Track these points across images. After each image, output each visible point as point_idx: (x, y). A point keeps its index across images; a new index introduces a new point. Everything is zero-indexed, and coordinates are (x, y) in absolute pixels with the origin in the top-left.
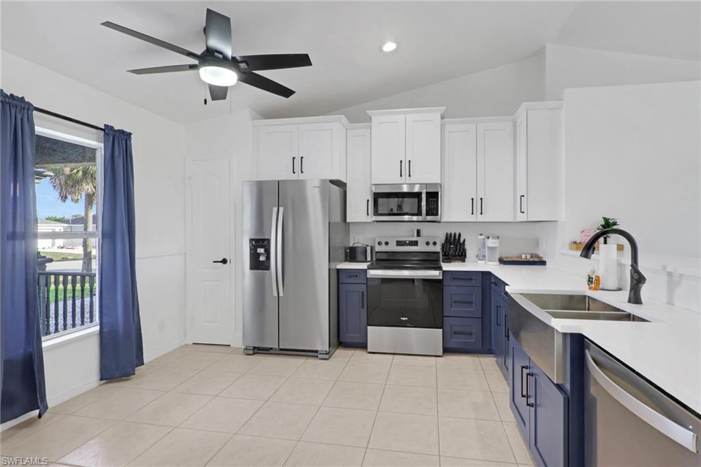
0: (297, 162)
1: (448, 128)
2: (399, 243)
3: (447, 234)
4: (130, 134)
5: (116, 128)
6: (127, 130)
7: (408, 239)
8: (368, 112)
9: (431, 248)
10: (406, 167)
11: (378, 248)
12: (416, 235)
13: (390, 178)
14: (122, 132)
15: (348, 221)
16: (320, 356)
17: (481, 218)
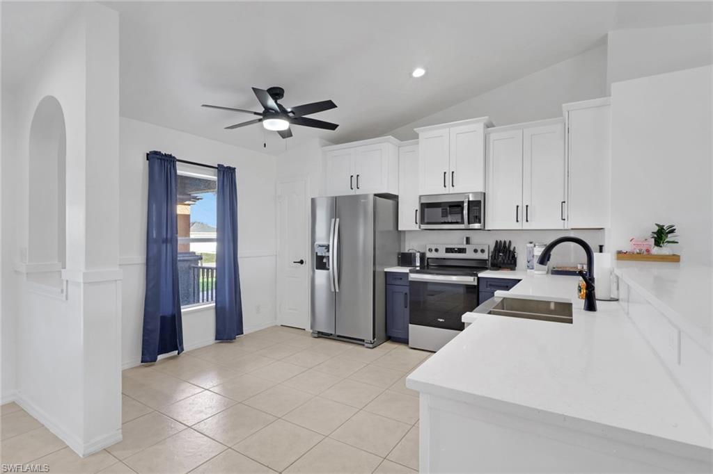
0: (354, 179)
1: (493, 137)
2: (449, 250)
3: (497, 241)
4: (235, 169)
5: (225, 166)
6: (232, 166)
7: (456, 246)
8: (415, 129)
9: (479, 256)
10: (449, 178)
11: (429, 255)
12: (465, 242)
13: (435, 189)
14: (229, 168)
15: (399, 229)
16: (366, 345)
17: (526, 226)
